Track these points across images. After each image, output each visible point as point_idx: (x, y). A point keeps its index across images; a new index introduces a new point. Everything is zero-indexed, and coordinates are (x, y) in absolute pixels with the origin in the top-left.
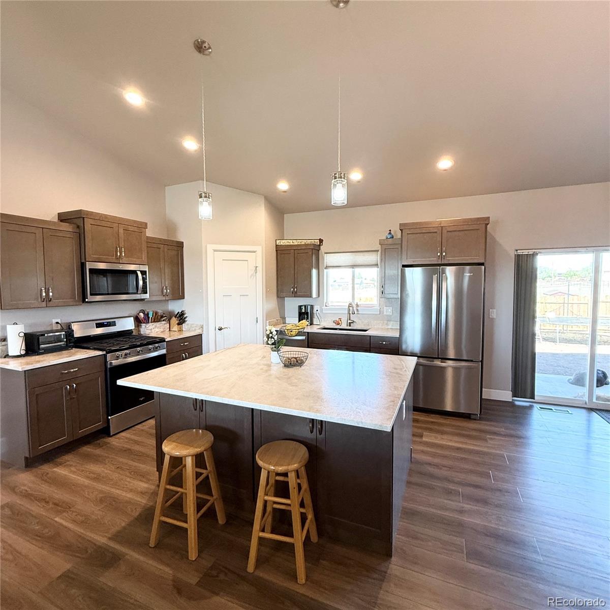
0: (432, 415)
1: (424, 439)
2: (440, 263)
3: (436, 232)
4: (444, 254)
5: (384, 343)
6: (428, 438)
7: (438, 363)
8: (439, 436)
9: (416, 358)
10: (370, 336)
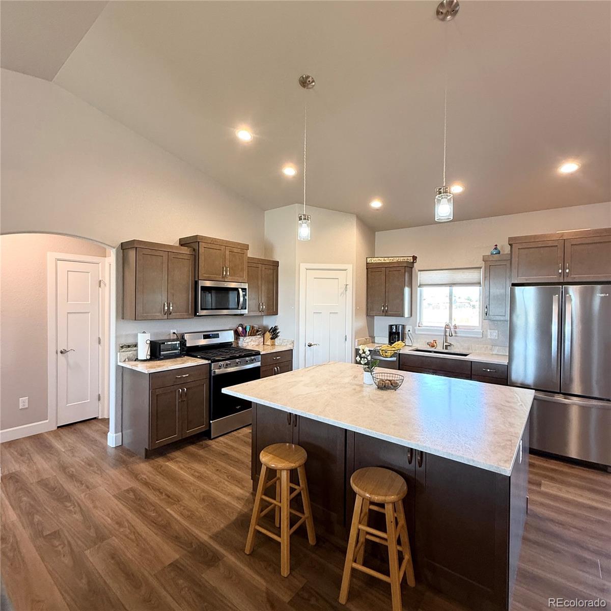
0: (552, 461)
1: (543, 489)
2: (562, 281)
3: (557, 246)
4: (567, 271)
5: (489, 370)
6: (548, 487)
7: (560, 398)
8: (564, 488)
9: (534, 391)
10: (471, 362)
